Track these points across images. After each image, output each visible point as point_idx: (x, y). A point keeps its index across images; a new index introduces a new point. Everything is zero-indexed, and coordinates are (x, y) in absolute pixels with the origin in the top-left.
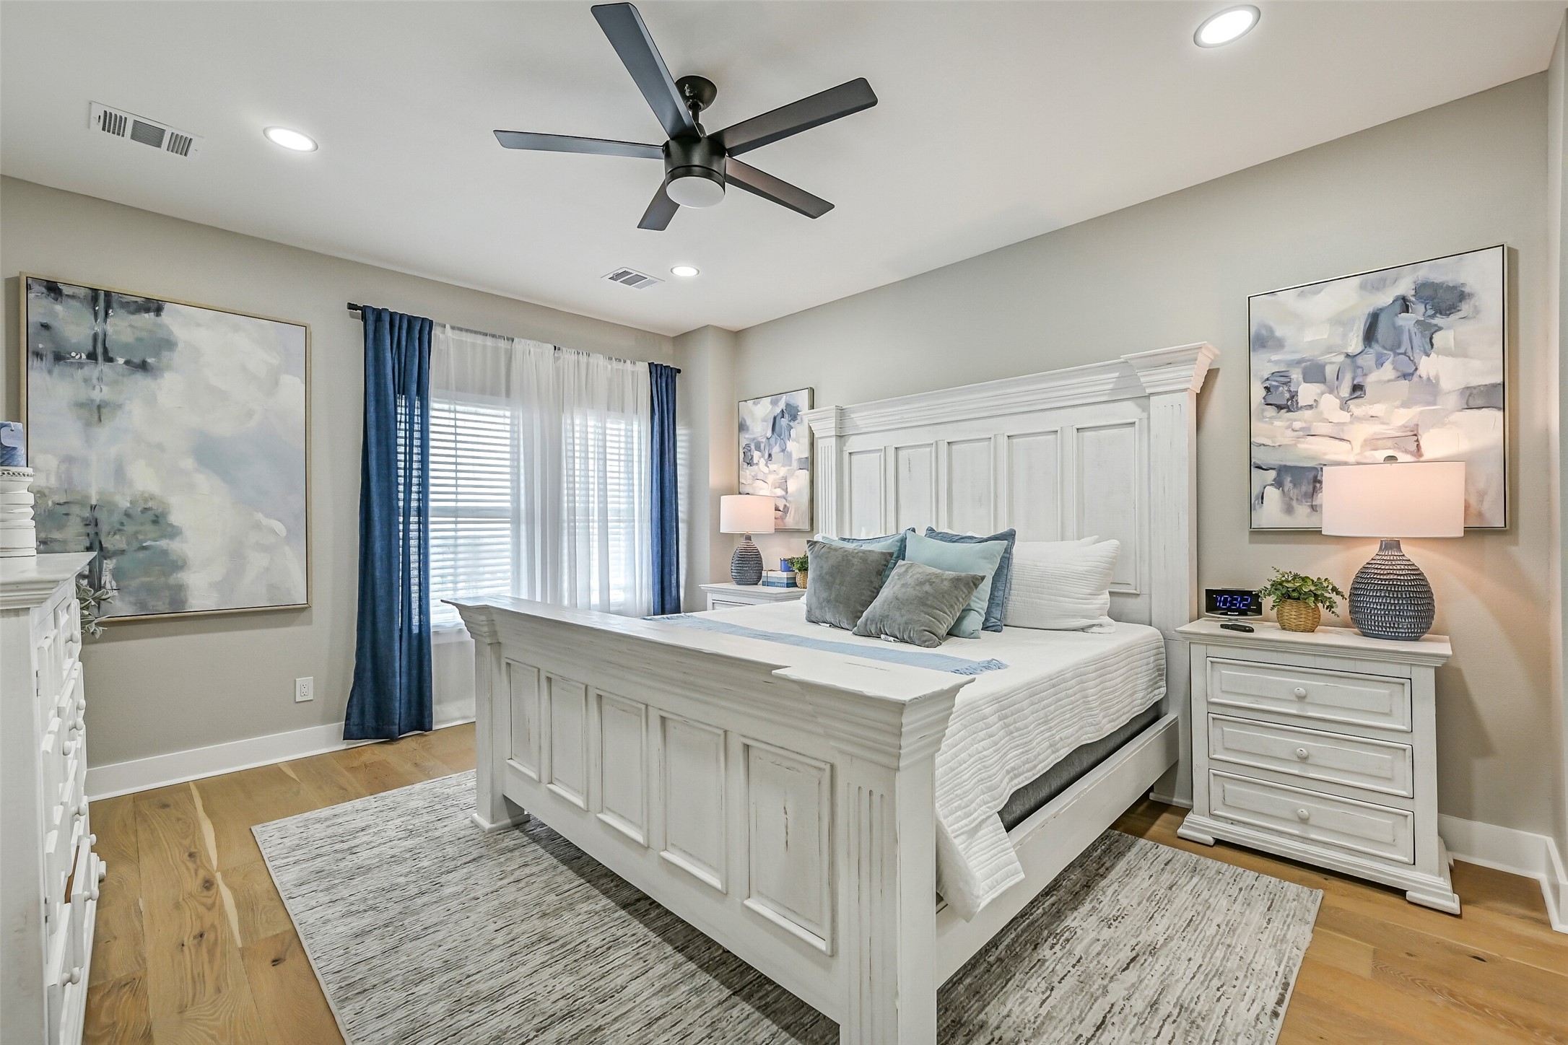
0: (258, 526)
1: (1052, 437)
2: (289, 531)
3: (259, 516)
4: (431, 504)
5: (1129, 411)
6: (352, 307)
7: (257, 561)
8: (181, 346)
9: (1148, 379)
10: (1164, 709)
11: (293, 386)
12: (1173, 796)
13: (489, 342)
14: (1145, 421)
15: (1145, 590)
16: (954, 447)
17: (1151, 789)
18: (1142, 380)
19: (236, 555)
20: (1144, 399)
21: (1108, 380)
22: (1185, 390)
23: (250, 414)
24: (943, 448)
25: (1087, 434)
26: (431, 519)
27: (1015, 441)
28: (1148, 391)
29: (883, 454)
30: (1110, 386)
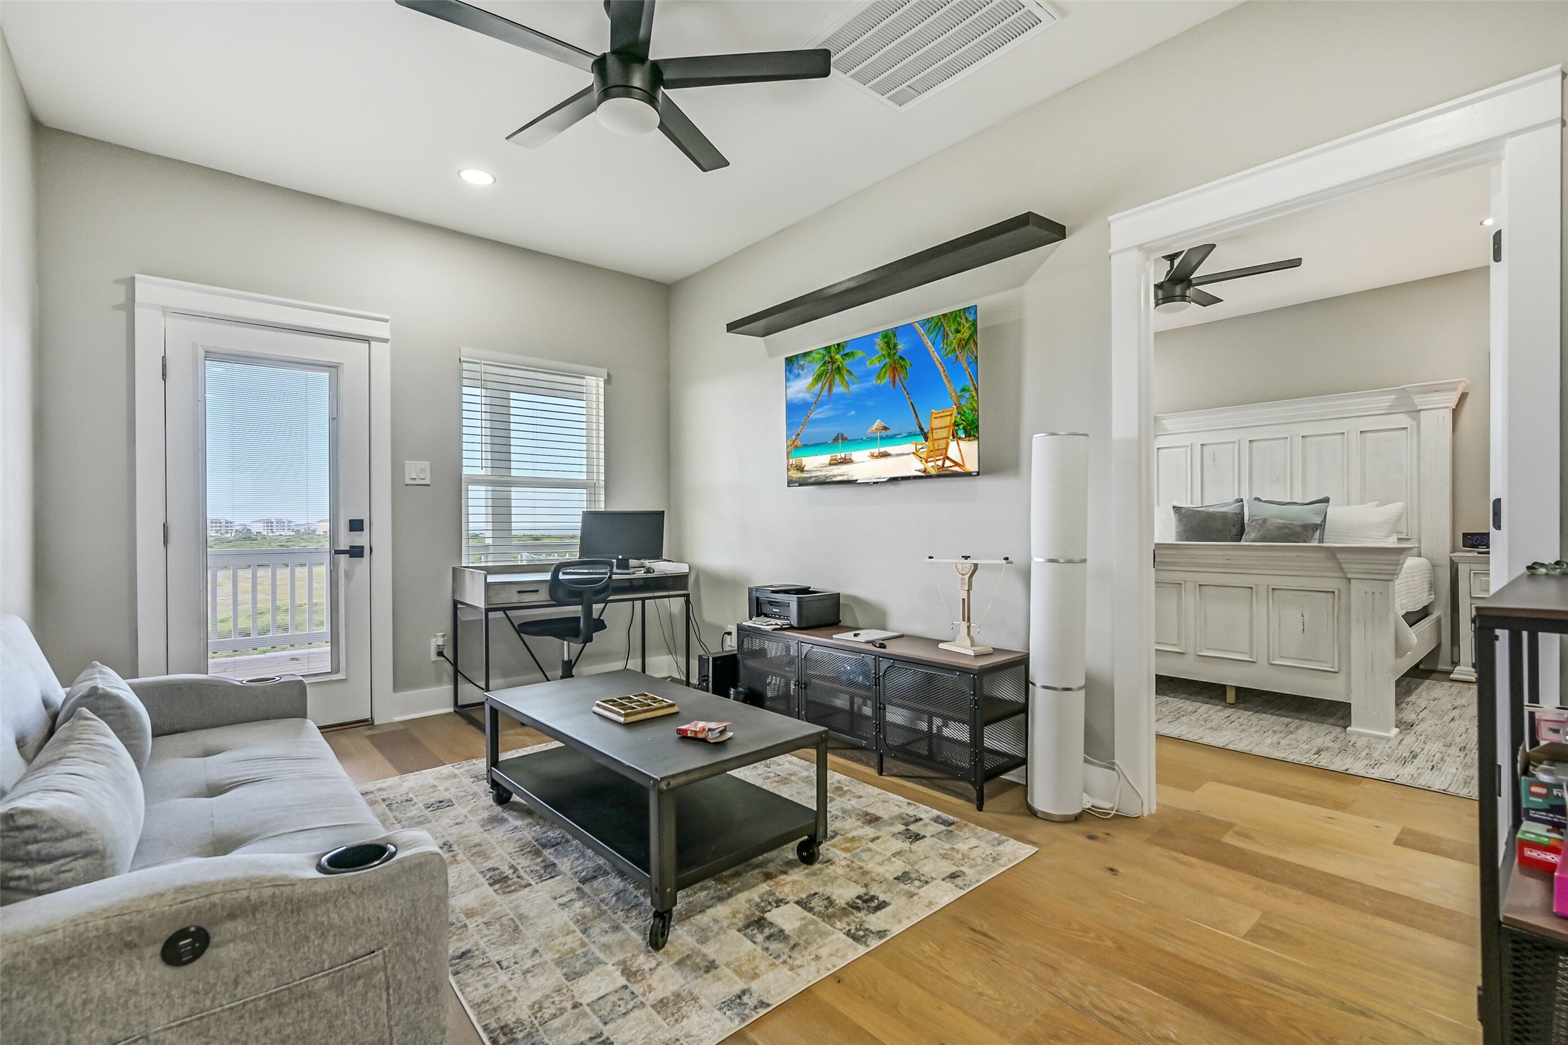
1: (1340, 437)
5: (1403, 420)
9: (1420, 401)
10: (1430, 610)
12: (1437, 665)
14: (1415, 427)
15: (1415, 536)
16: (1255, 444)
17: (1421, 662)
18: (1415, 401)
20: (1415, 413)
21: (1387, 400)
22: (1447, 407)
24: (1245, 445)
25: (1368, 435)
27: (1308, 439)
28: (1419, 408)
29: (1189, 449)
30: (1389, 404)
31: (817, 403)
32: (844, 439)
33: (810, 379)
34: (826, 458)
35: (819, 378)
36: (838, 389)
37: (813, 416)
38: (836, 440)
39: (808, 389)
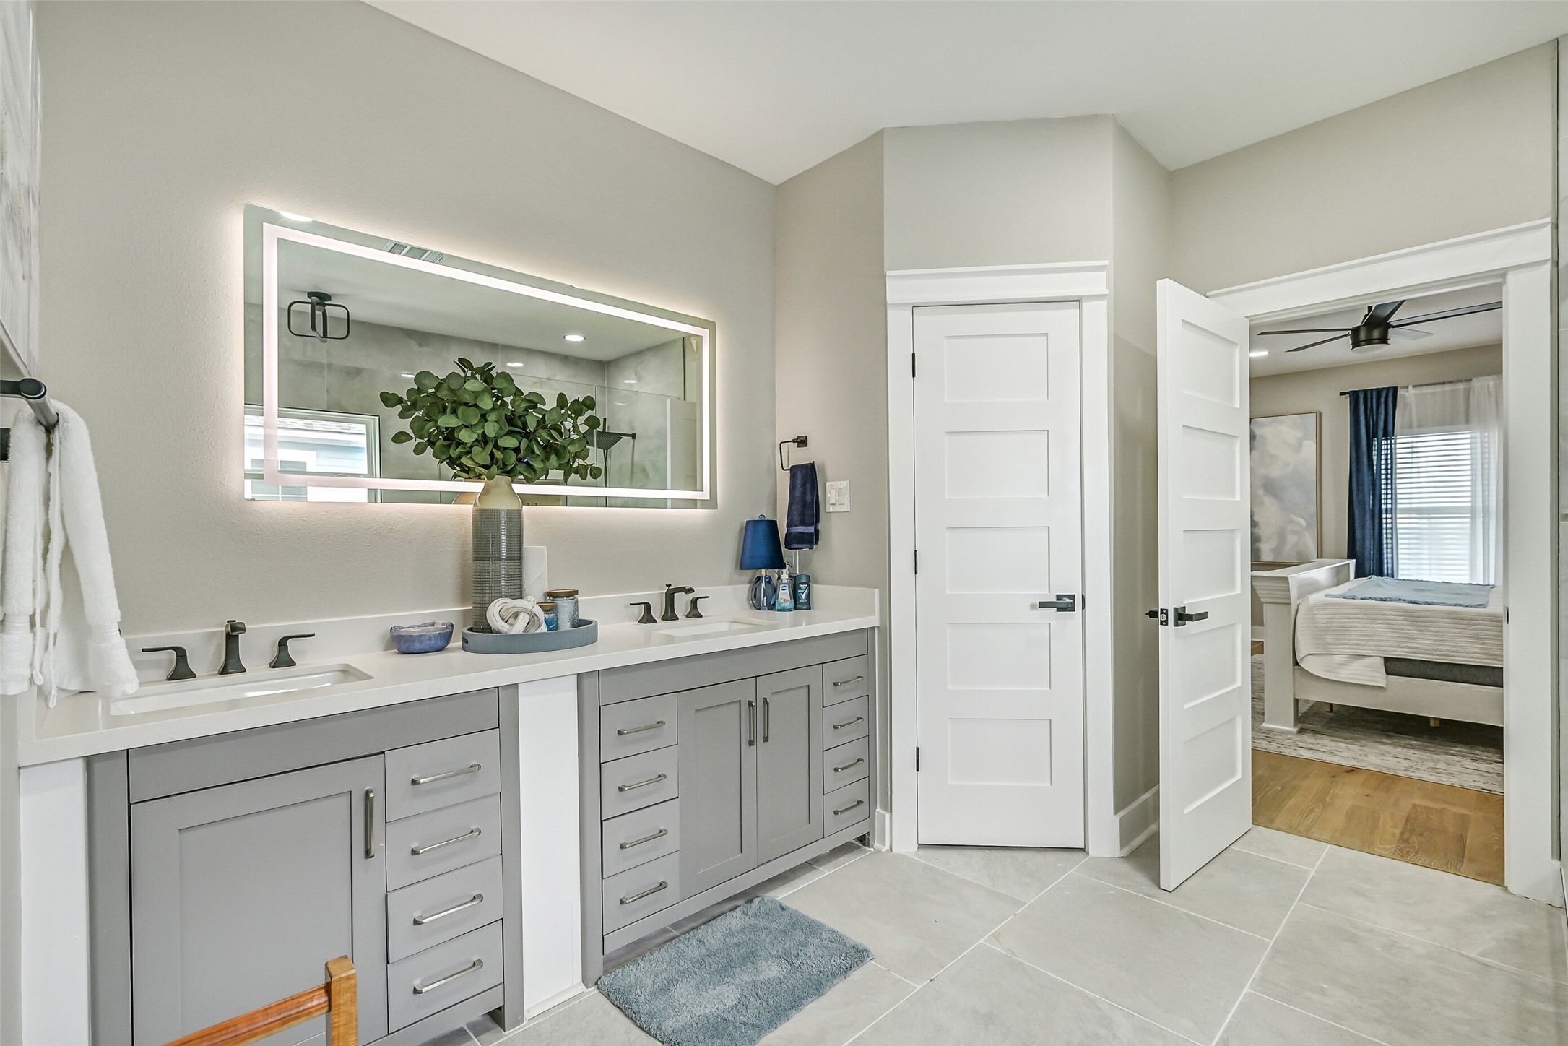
0: (1292, 522)
2: (1307, 524)
3: (1293, 516)
4: (1399, 506)
6: (1342, 394)
7: (1292, 539)
8: (1257, 437)
11: (1310, 446)
13: (1448, 388)
19: (1282, 535)
23: (1287, 465)
26: (1398, 516)
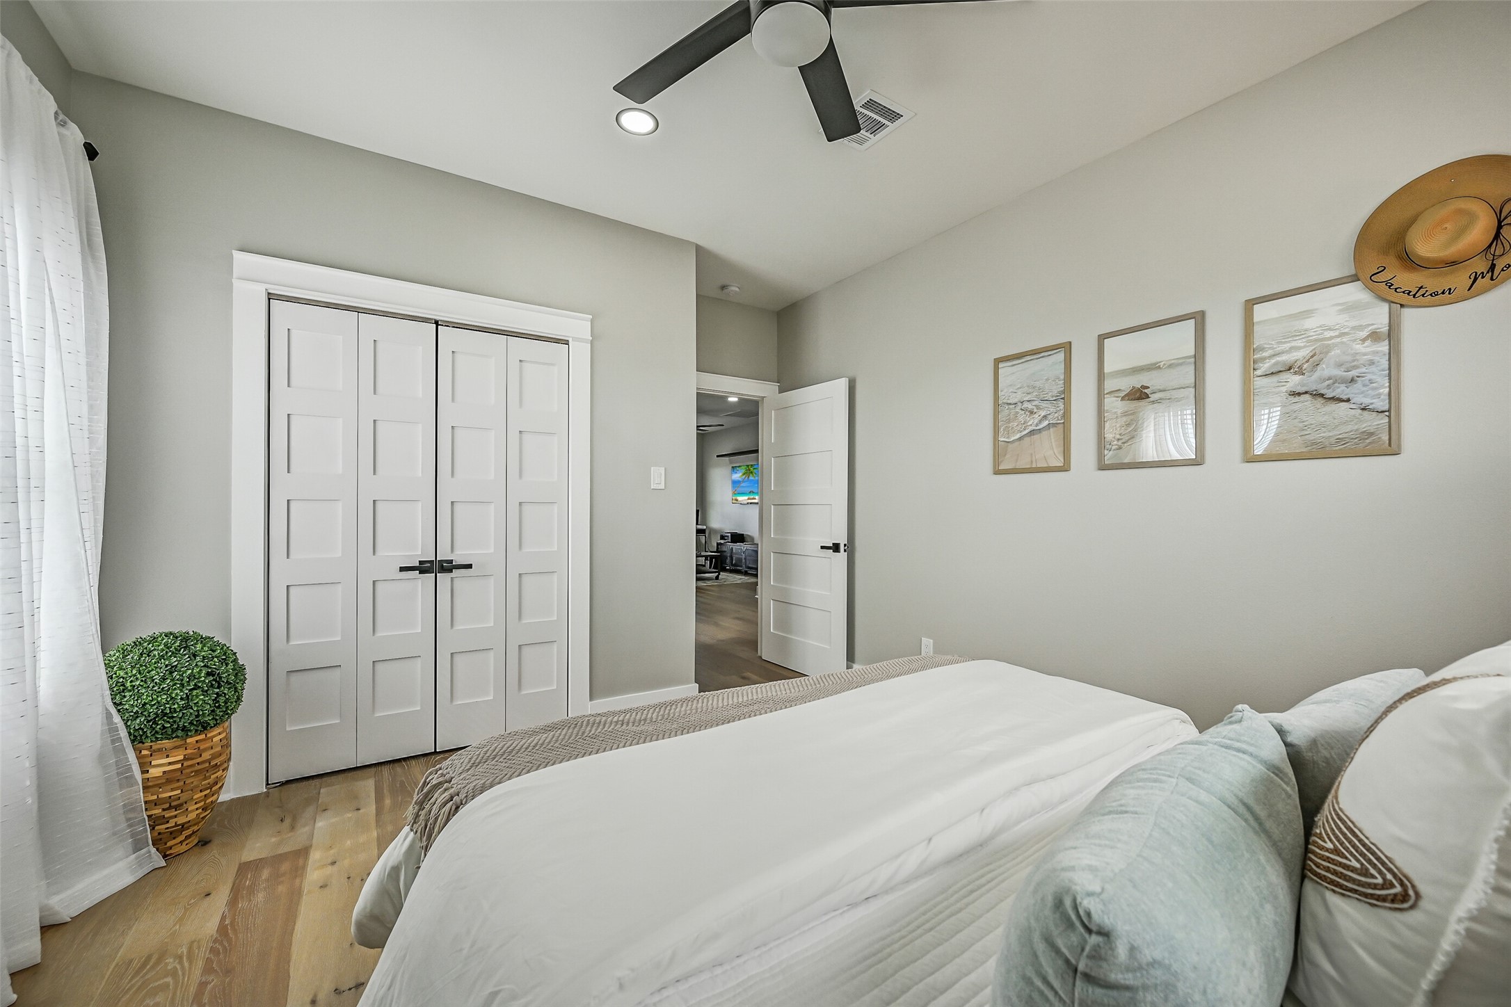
31: (743, 481)
32: (753, 492)
33: (741, 474)
34: (746, 498)
35: (744, 474)
36: (751, 478)
37: (742, 485)
38: (750, 492)
39: (740, 477)
